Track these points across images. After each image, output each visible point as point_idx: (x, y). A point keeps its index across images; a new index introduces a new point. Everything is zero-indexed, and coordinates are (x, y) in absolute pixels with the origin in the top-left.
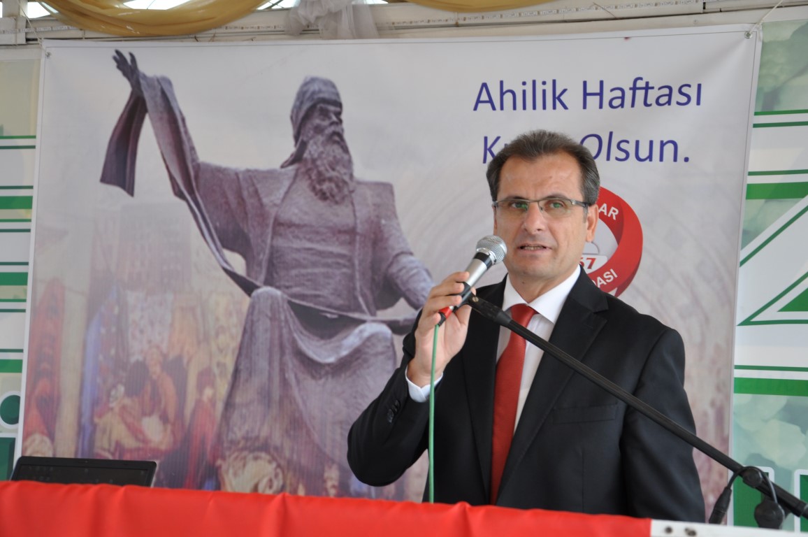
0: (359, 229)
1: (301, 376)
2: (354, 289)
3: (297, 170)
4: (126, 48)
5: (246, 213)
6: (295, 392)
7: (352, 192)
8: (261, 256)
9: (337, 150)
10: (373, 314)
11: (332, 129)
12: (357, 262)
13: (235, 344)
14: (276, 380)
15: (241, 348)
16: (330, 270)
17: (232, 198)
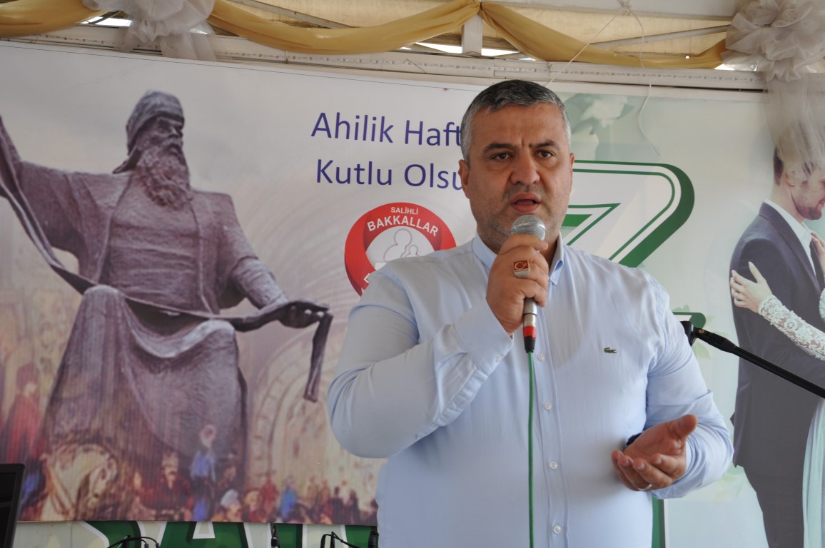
0: (202, 233)
1: (138, 370)
2: (197, 289)
3: (131, 177)
5: (79, 214)
6: (132, 385)
7: (191, 199)
8: (97, 256)
9: (174, 162)
10: (216, 312)
11: (172, 141)
12: (201, 264)
13: (63, 340)
14: (111, 374)
15: (70, 343)
16: (172, 271)
17: (62, 198)
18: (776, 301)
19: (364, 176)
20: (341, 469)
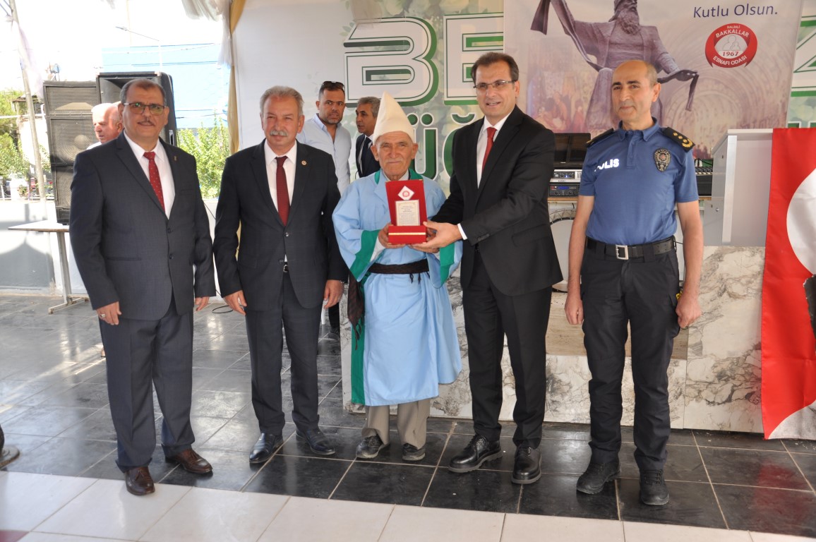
0: (645, 44)
3: (616, 22)
5: (597, 40)
7: (640, 30)
8: (604, 56)
9: (633, 14)
11: (632, 6)
13: (591, 90)
14: (609, 102)
15: (594, 91)
17: (590, 35)
19: (715, 13)
20: (701, 138)
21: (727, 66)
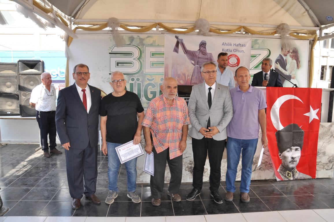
0: (209, 58)
3: (200, 51)
4: (177, 35)
5: (194, 56)
7: (207, 54)
8: (196, 61)
9: (205, 49)
11: (205, 46)
14: (198, 76)
15: (193, 72)
17: (192, 54)
18: (280, 67)
19: (228, 51)
21: (232, 67)
